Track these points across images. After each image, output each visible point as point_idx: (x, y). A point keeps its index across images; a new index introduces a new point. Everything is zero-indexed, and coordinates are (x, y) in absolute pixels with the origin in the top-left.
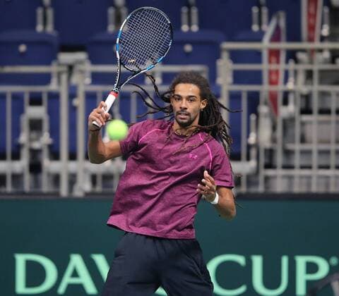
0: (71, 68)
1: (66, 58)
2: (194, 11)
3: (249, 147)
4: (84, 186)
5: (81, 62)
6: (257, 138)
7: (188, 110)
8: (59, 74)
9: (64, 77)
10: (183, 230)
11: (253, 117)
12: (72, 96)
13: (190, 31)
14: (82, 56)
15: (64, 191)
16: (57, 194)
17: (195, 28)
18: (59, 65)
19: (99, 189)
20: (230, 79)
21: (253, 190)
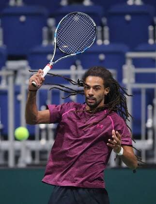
0: (16, 72)
1: (12, 65)
2: (106, 29)
3: (147, 129)
4: (26, 159)
5: (23, 68)
6: (153, 123)
7: (94, 96)
8: (7, 77)
9: (11, 79)
10: (93, 181)
11: (150, 108)
12: (17, 93)
13: (103, 44)
14: (23, 63)
15: (11, 163)
16: (6, 165)
17: (107, 42)
18: (7, 70)
19: (37, 161)
20: (133, 80)
21: (151, 161)
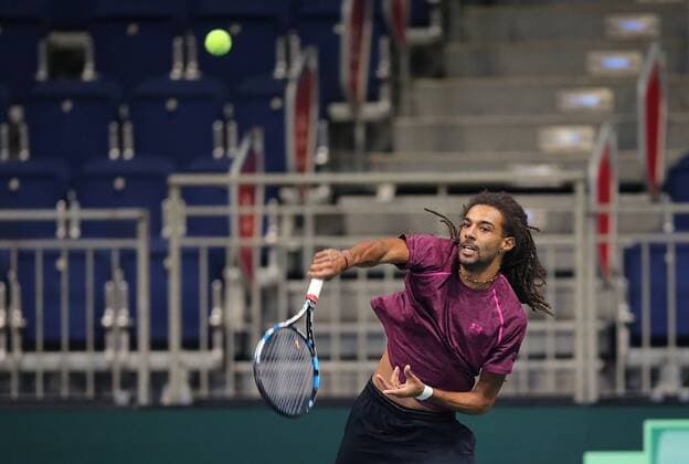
2: (128, 129)
3: (211, 329)
6: (224, 317)
11: (217, 286)
13: (121, 158)
17: (129, 153)
20: (182, 229)
21: (218, 393)
